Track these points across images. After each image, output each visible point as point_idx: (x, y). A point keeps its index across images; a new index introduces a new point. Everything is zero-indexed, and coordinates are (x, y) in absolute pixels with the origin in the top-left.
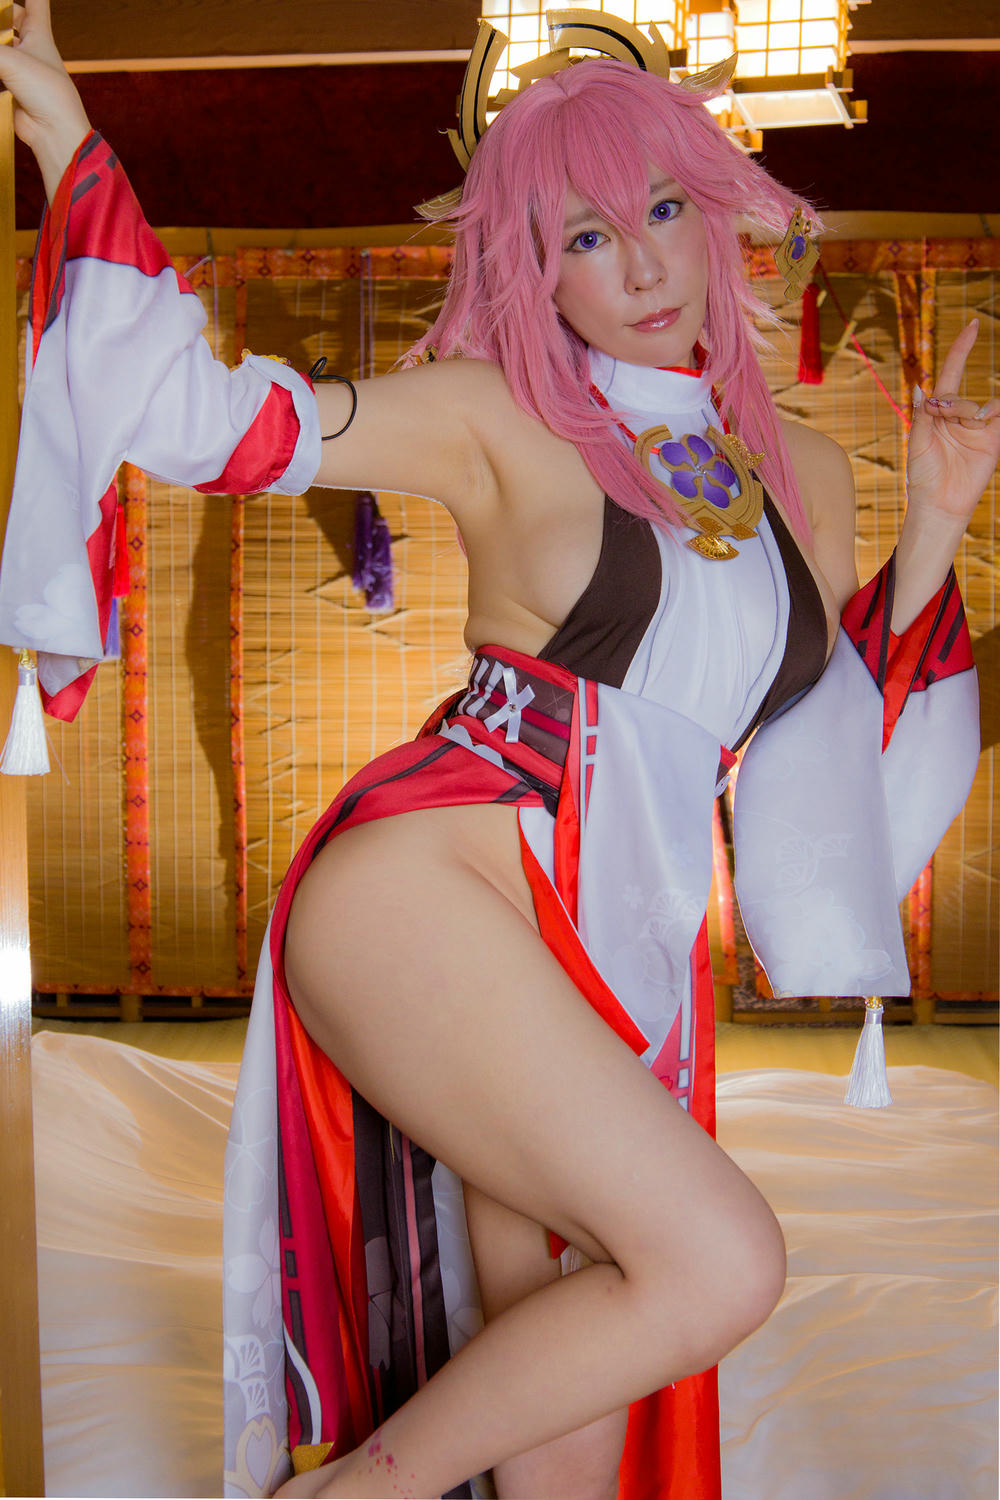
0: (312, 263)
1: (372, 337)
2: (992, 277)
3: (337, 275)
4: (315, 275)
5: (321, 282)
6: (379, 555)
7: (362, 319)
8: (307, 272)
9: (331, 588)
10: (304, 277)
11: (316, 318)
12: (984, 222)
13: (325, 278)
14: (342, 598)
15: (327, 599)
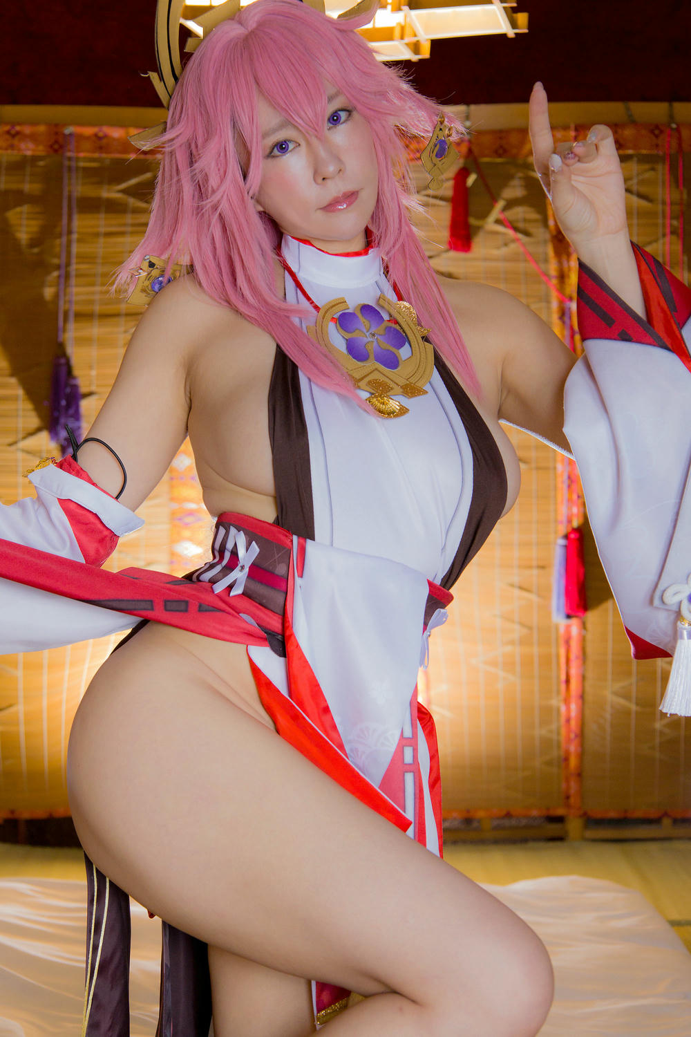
0: (17, 138)
1: (75, 210)
2: (635, 159)
3: (41, 150)
4: (19, 150)
5: (25, 156)
6: (71, 411)
7: (66, 194)
8: (12, 147)
9: (31, 442)
10: (9, 152)
11: (20, 193)
12: (628, 109)
13: (29, 153)
14: (40, 452)
15: (28, 452)
